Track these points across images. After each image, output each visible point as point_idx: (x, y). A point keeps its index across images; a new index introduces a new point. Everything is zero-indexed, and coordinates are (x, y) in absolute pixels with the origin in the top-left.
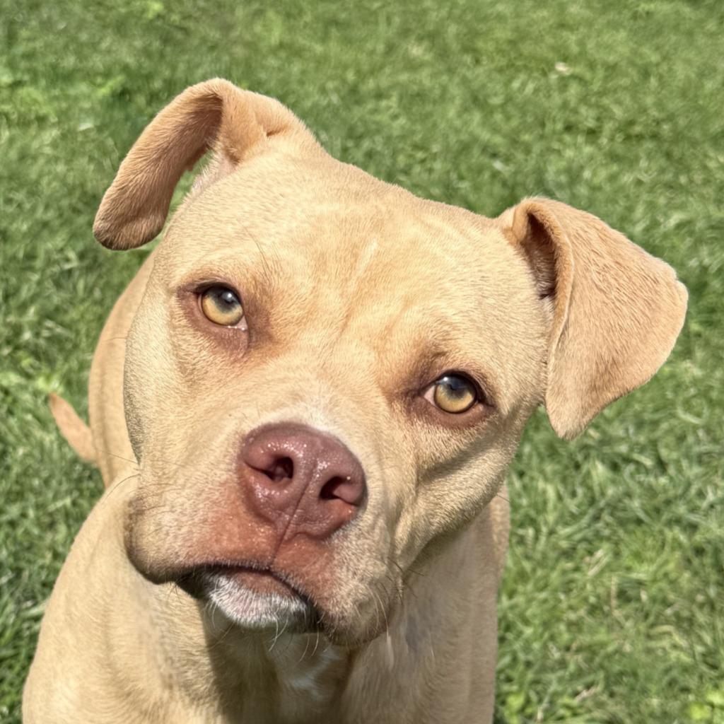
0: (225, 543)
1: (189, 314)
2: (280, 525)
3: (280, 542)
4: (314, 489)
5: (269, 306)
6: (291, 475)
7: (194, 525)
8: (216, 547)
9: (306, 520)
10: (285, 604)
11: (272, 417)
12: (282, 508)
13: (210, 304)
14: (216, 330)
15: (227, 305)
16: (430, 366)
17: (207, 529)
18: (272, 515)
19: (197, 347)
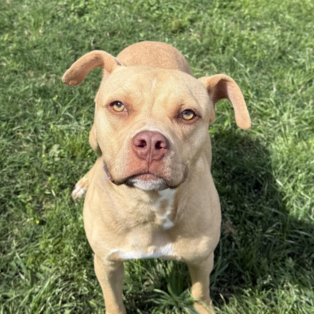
0: (134, 169)
1: (110, 111)
2: (147, 159)
3: (149, 164)
4: (153, 147)
5: (131, 102)
6: (146, 145)
7: (124, 167)
8: (132, 171)
9: (154, 156)
10: (155, 182)
11: (138, 131)
12: (146, 155)
13: (115, 107)
14: (118, 113)
15: (119, 106)
16: (180, 109)
17: (128, 167)
18: (144, 157)
19: (114, 119)
